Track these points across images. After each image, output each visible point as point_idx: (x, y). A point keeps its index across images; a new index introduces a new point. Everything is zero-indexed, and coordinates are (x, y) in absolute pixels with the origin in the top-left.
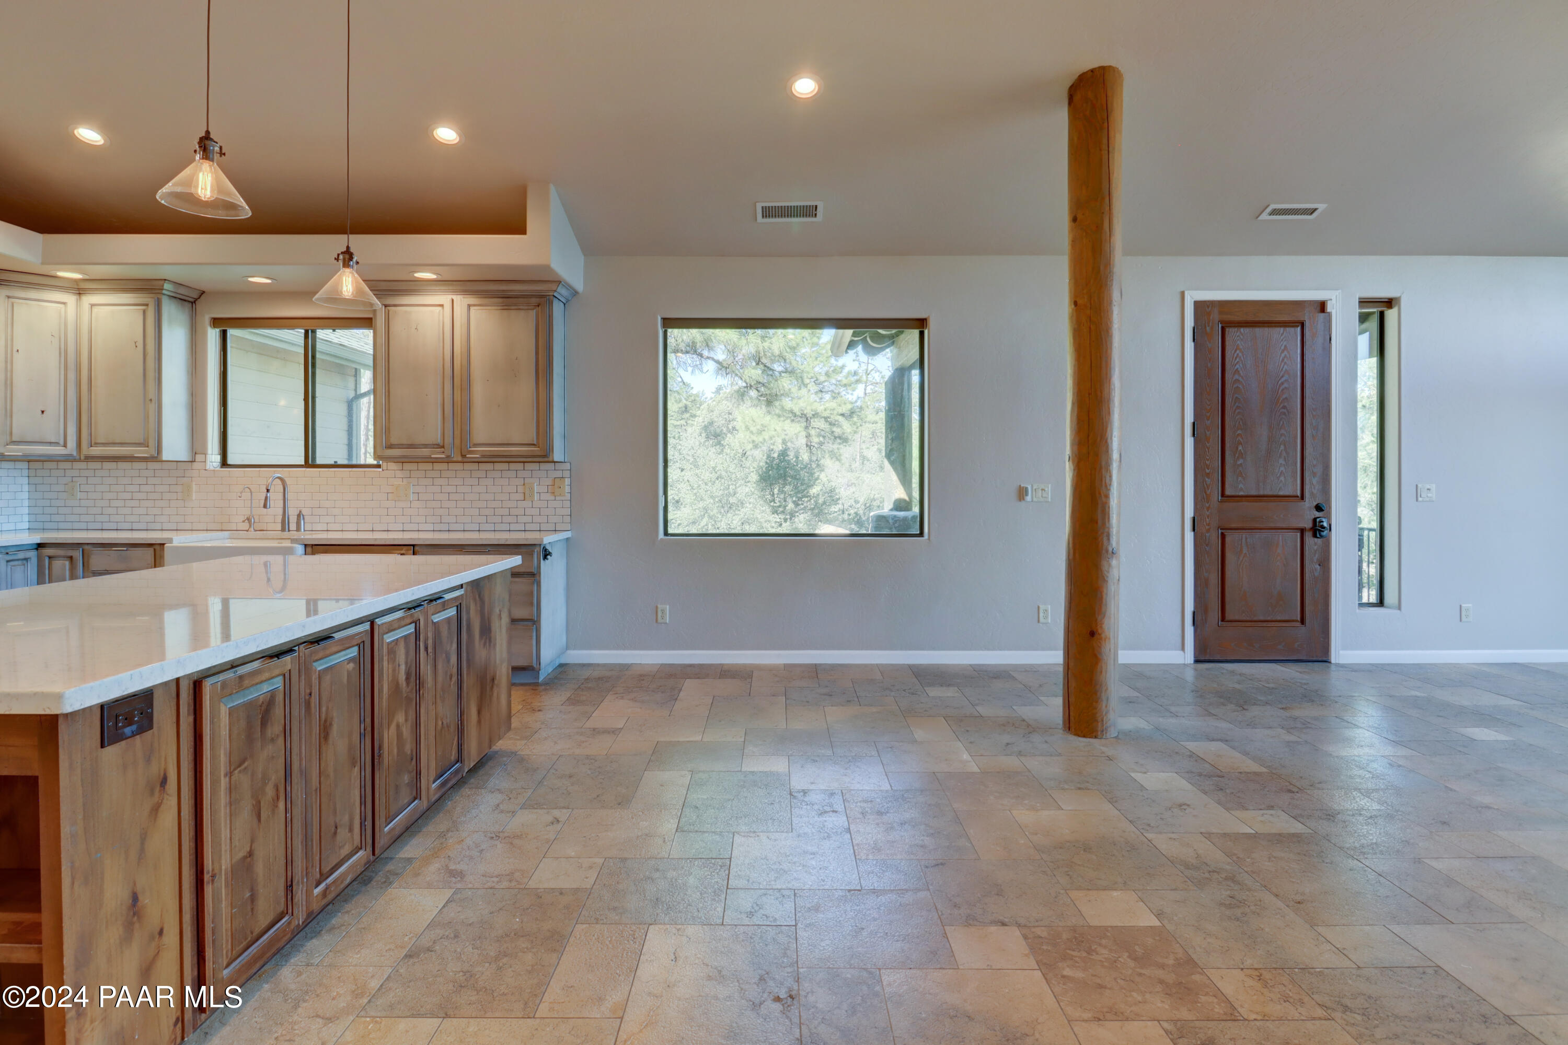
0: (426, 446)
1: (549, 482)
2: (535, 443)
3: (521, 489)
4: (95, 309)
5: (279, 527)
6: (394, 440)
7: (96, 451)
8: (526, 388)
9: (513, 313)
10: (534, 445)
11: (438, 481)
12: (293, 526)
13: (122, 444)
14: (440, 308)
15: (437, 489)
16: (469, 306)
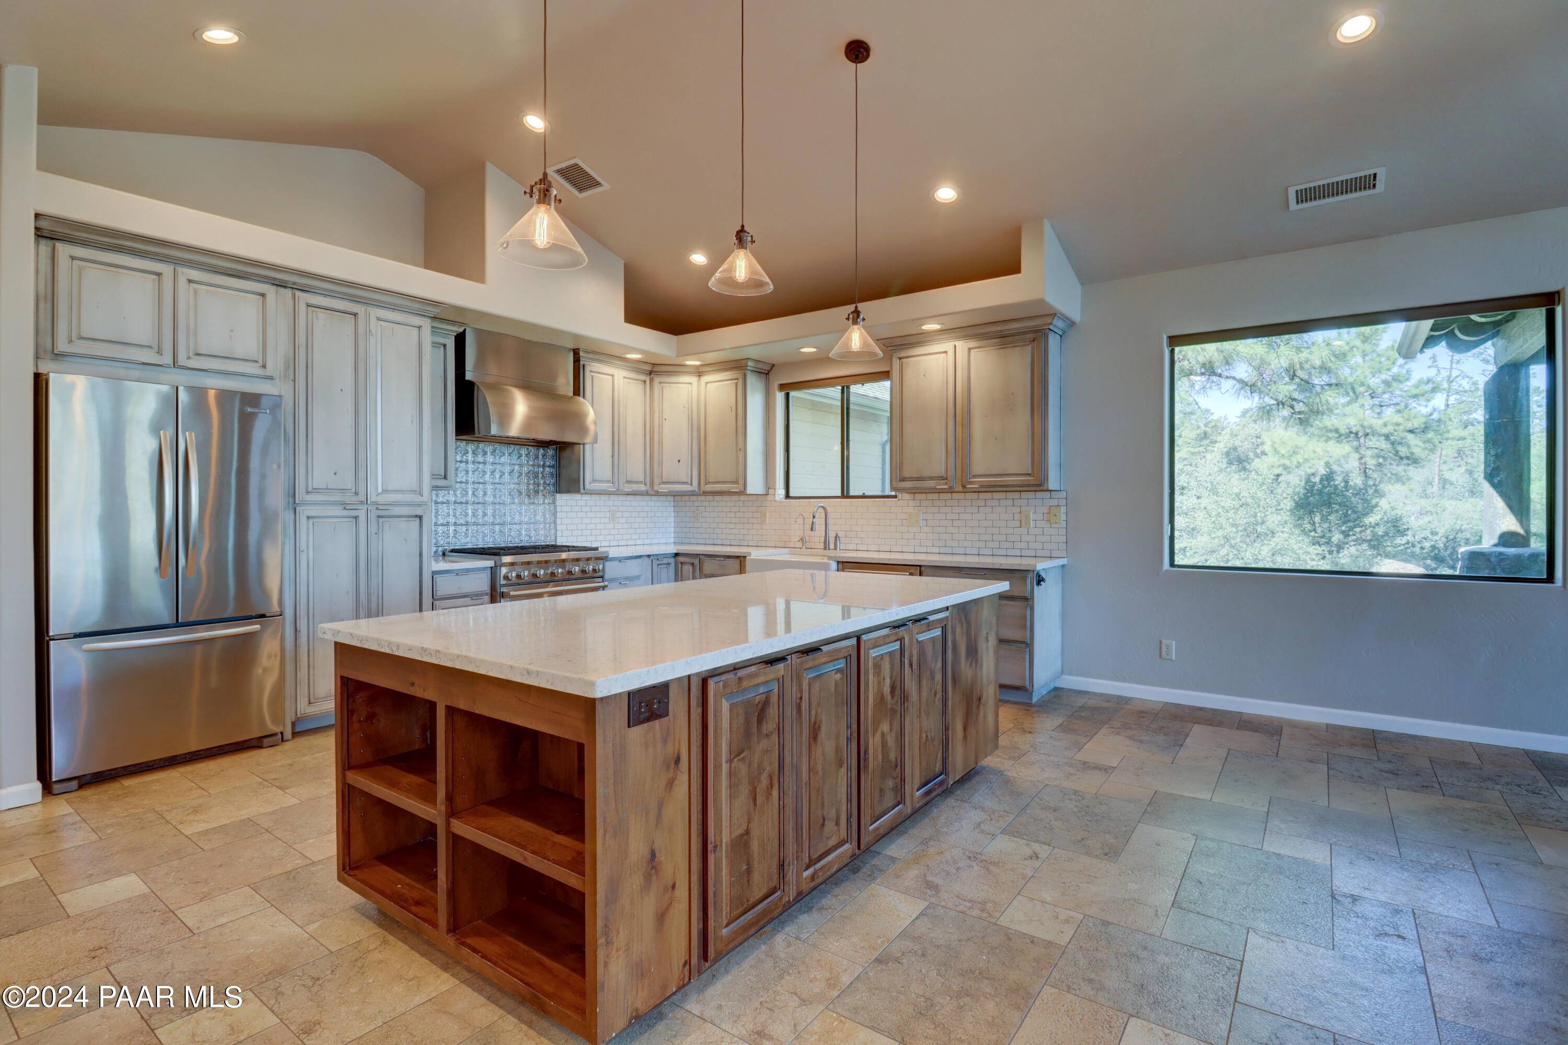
0: (932, 478)
1: (1045, 510)
2: (1030, 472)
3: (1017, 517)
4: (709, 385)
5: (822, 546)
6: (906, 474)
7: (709, 488)
8: (1022, 420)
9: (1009, 351)
10: (1029, 474)
11: (944, 510)
12: (832, 546)
13: (724, 482)
14: (944, 355)
15: (942, 516)
16: (970, 349)
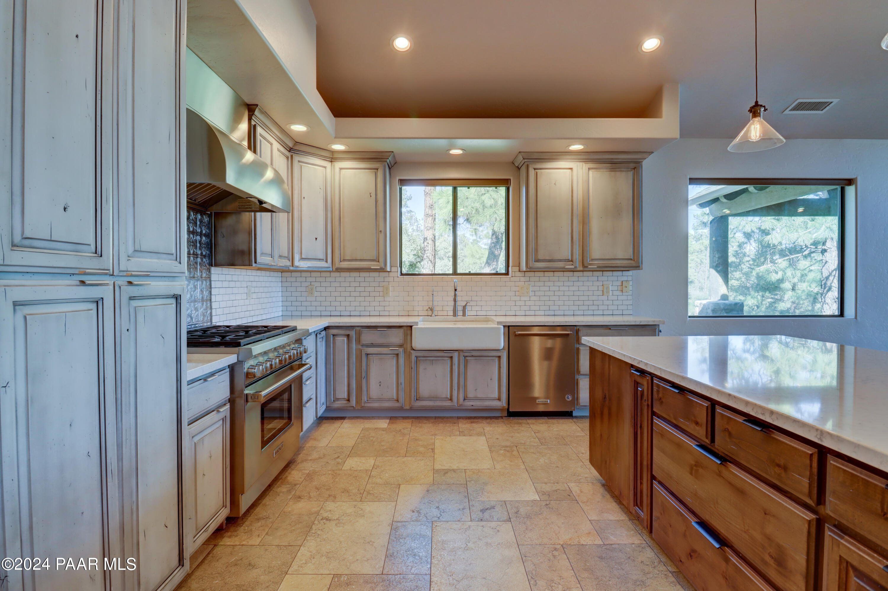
0: (560, 261)
1: (619, 283)
2: (632, 258)
3: (601, 288)
4: (343, 171)
5: (451, 313)
6: (540, 257)
7: (345, 265)
8: (626, 222)
9: (618, 174)
10: (631, 259)
11: (547, 284)
12: (460, 313)
13: (361, 260)
14: (570, 170)
15: (547, 289)
16: (589, 169)
